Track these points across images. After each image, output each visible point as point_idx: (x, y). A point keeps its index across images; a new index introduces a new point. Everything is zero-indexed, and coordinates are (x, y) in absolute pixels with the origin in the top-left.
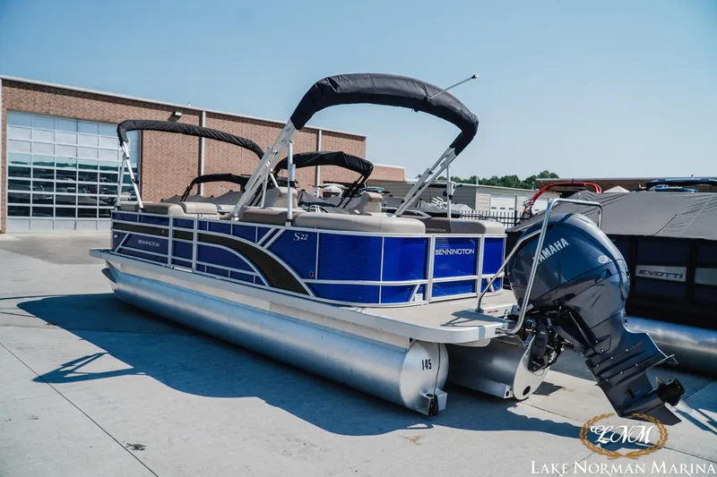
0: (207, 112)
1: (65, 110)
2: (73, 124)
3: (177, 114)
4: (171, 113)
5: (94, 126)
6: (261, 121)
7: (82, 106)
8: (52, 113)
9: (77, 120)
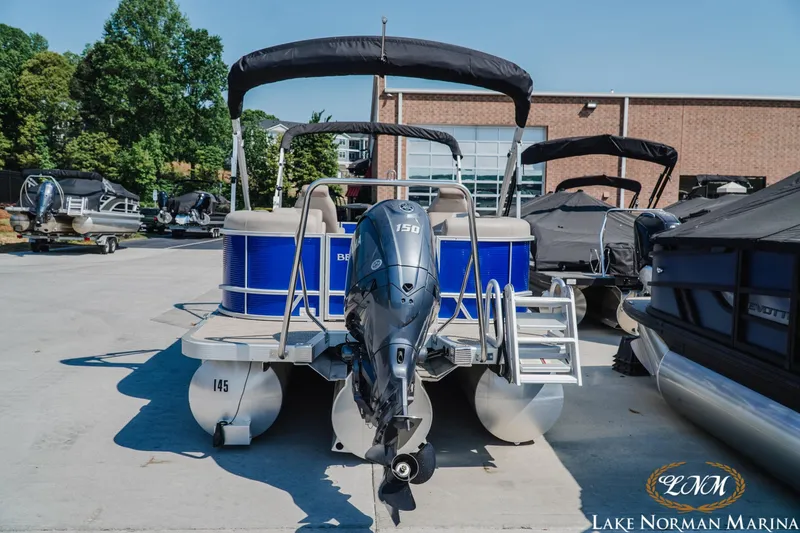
0: (630, 98)
1: (463, 117)
2: (471, 132)
3: (590, 105)
4: (582, 106)
5: (492, 132)
6: (713, 100)
7: (480, 110)
8: (449, 122)
9: (476, 126)
